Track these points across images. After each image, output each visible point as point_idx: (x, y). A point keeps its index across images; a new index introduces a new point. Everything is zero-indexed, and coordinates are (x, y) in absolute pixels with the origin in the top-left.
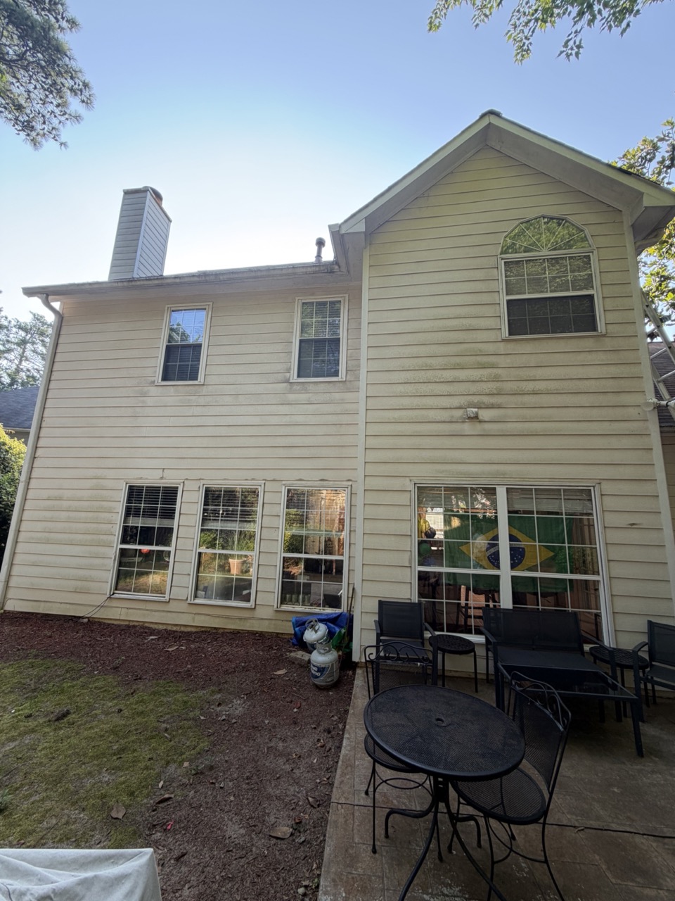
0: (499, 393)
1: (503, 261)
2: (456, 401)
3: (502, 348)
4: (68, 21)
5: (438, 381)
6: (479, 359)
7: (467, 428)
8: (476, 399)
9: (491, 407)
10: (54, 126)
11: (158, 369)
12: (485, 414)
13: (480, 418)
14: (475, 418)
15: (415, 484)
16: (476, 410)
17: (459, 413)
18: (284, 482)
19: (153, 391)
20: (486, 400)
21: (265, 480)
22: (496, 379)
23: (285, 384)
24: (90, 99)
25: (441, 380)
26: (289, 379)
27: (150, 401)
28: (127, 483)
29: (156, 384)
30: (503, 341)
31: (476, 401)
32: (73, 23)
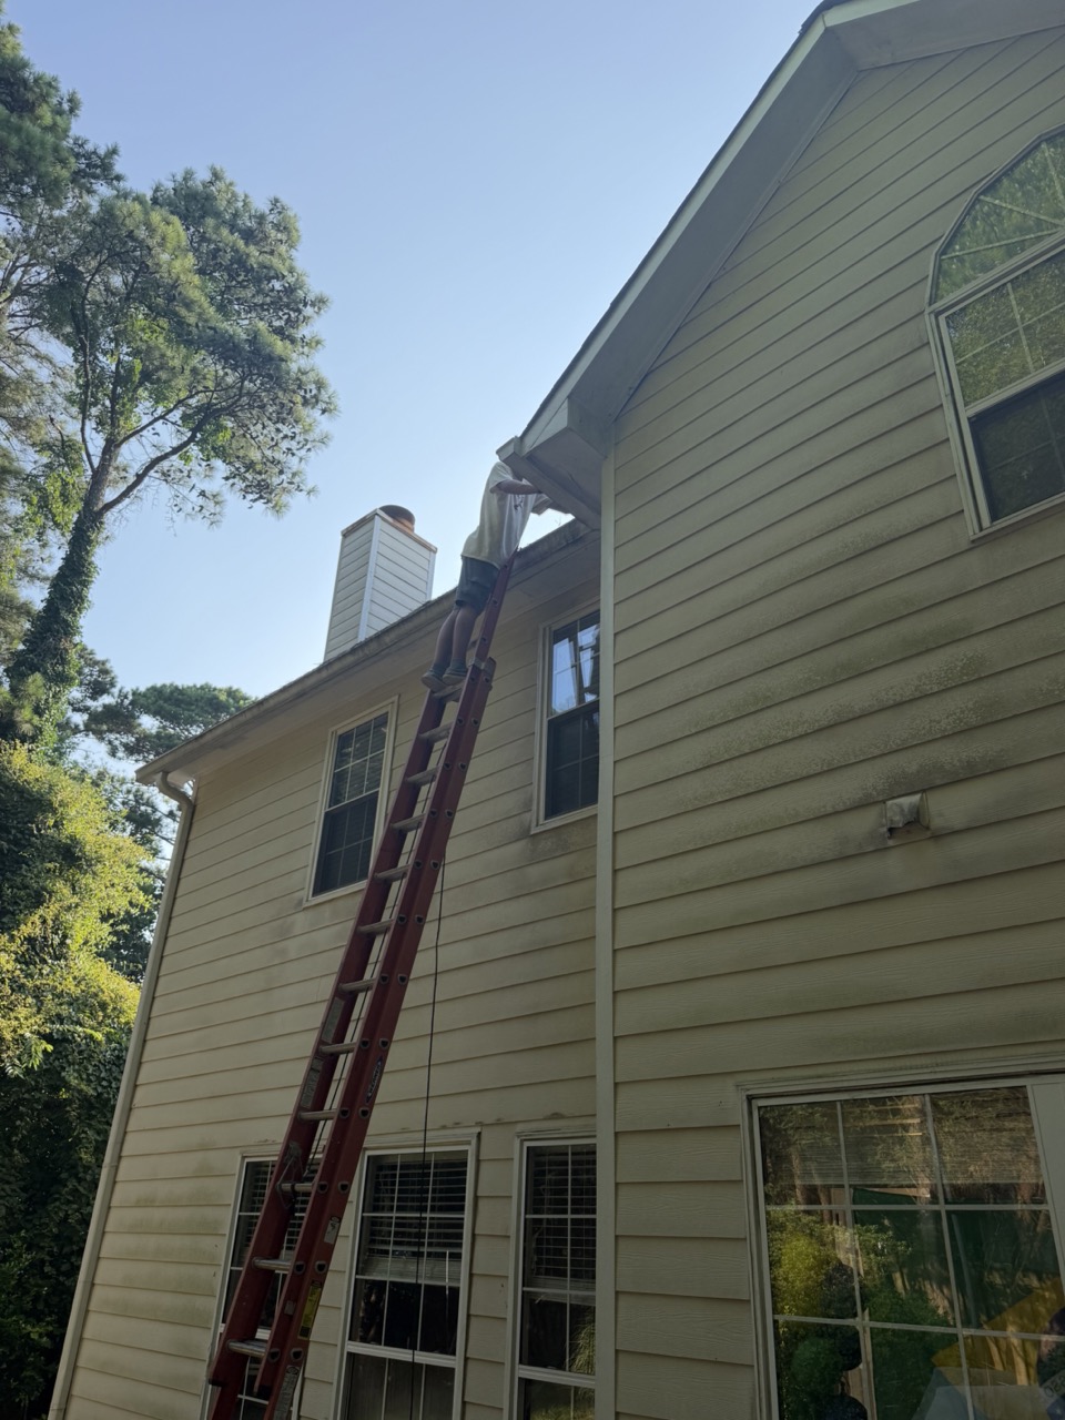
0: (989, 720)
1: (942, 319)
2: (846, 787)
3: (976, 567)
4: (313, 305)
5: (790, 735)
6: (906, 628)
7: (896, 868)
8: (910, 763)
9: (970, 773)
10: (294, 470)
11: (309, 869)
12: (948, 808)
13: (937, 822)
14: (915, 826)
15: (750, 1099)
16: (916, 798)
17: (863, 824)
18: (519, 1128)
19: (301, 921)
20: (949, 754)
21: (479, 1124)
22: (974, 675)
23: (523, 843)
24: (330, 403)
25: (801, 730)
26: (529, 829)
27: (293, 947)
28: (244, 1158)
29: (306, 905)
30: (976, 544)
31: (914, 768)
32: (320, 302)
